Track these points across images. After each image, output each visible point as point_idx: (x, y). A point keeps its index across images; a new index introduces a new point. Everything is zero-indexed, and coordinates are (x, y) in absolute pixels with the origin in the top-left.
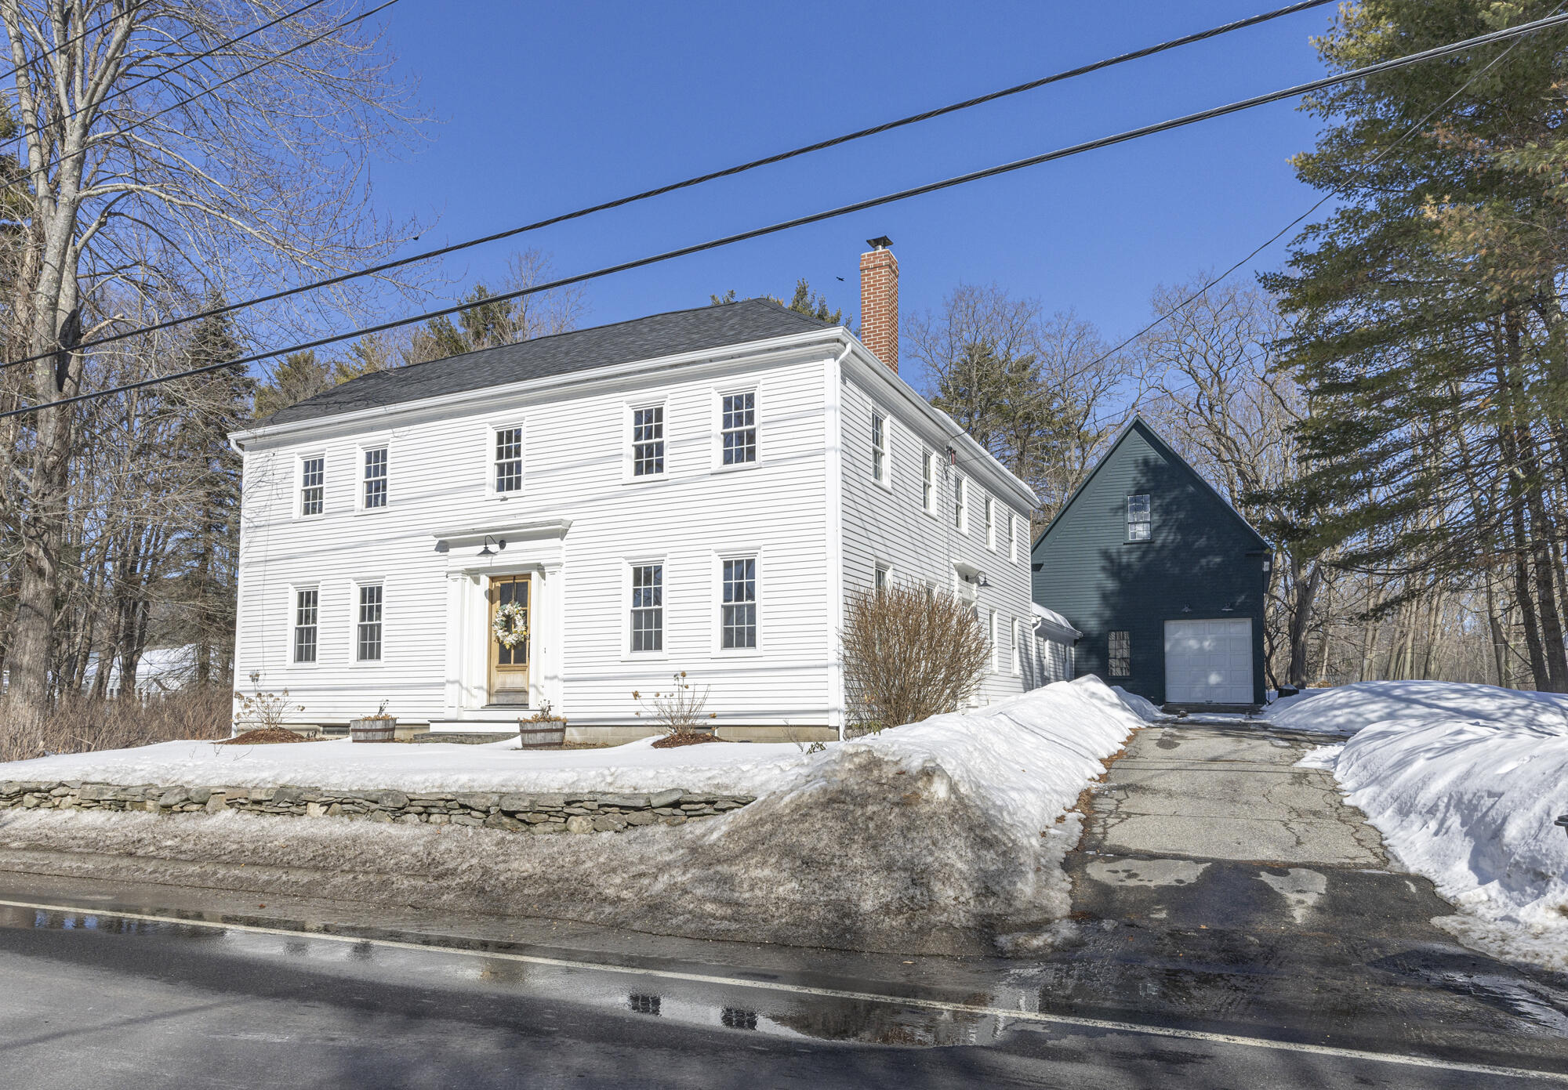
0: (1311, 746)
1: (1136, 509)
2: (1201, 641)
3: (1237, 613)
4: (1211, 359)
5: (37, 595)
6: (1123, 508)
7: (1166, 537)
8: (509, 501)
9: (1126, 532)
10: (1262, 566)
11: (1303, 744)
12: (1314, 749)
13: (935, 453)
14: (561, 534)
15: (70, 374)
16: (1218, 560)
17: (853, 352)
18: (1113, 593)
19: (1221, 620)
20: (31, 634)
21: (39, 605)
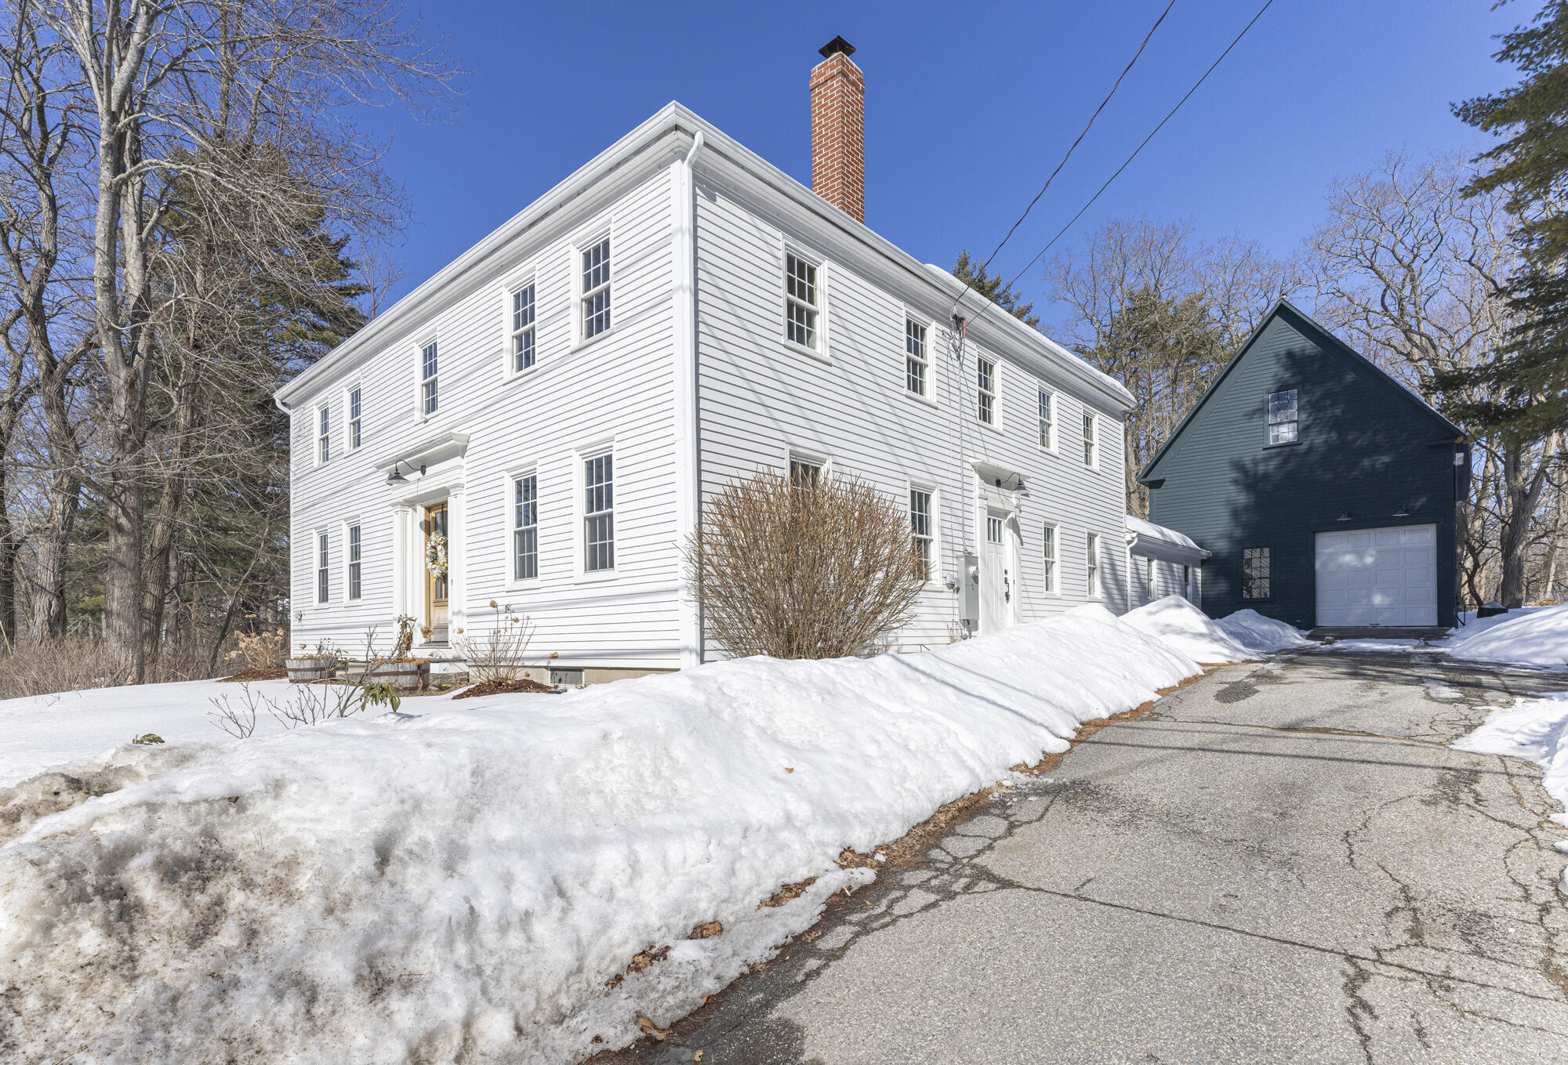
0: (1504, 697)
1: (1277, 410)
2: (1361, 555)
3: (1415, 519)
4: (1401, 251)
5: (118, 548)
6: (1262, 411)
7: (1318, 439)
8: (430, 422)
9: (1265, 435)
10: (1454, 459)
11: (1489, 695)
12: (1509, 704)
13: (934, 324)
14: (461, 451)
15: (140, 351)
16: (1386, 459)
17: (706, 144)
18: (1246, 508)
19: (1391, 529)
20: (116, 583)
21: (121, 557)
